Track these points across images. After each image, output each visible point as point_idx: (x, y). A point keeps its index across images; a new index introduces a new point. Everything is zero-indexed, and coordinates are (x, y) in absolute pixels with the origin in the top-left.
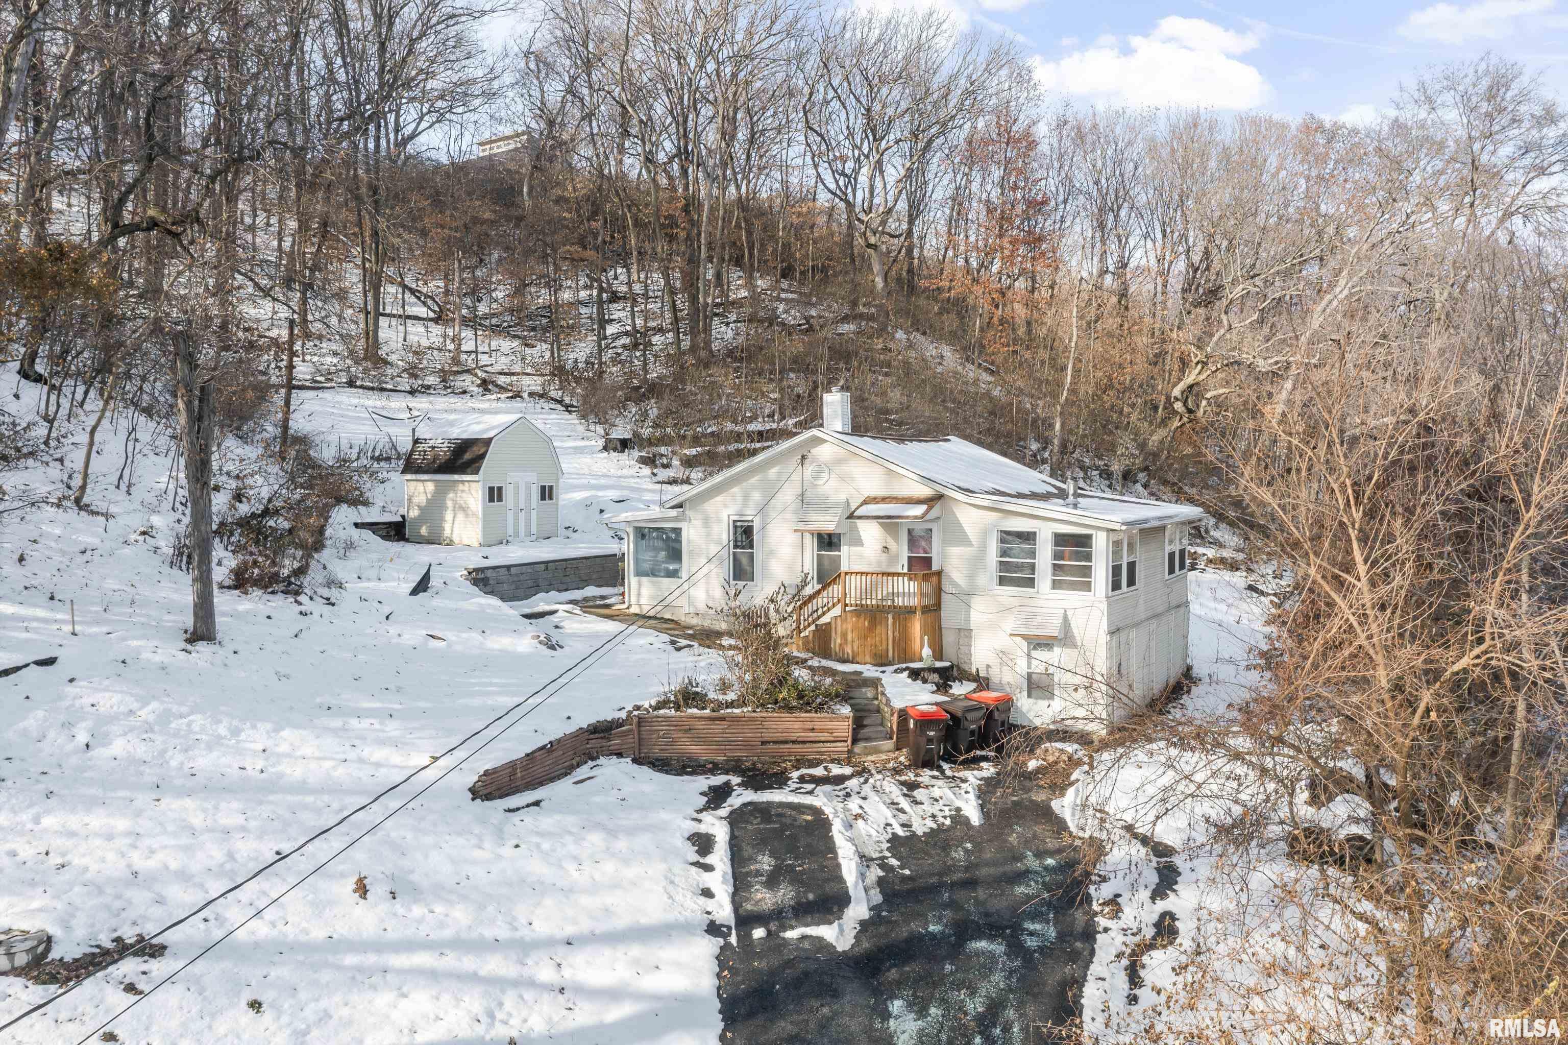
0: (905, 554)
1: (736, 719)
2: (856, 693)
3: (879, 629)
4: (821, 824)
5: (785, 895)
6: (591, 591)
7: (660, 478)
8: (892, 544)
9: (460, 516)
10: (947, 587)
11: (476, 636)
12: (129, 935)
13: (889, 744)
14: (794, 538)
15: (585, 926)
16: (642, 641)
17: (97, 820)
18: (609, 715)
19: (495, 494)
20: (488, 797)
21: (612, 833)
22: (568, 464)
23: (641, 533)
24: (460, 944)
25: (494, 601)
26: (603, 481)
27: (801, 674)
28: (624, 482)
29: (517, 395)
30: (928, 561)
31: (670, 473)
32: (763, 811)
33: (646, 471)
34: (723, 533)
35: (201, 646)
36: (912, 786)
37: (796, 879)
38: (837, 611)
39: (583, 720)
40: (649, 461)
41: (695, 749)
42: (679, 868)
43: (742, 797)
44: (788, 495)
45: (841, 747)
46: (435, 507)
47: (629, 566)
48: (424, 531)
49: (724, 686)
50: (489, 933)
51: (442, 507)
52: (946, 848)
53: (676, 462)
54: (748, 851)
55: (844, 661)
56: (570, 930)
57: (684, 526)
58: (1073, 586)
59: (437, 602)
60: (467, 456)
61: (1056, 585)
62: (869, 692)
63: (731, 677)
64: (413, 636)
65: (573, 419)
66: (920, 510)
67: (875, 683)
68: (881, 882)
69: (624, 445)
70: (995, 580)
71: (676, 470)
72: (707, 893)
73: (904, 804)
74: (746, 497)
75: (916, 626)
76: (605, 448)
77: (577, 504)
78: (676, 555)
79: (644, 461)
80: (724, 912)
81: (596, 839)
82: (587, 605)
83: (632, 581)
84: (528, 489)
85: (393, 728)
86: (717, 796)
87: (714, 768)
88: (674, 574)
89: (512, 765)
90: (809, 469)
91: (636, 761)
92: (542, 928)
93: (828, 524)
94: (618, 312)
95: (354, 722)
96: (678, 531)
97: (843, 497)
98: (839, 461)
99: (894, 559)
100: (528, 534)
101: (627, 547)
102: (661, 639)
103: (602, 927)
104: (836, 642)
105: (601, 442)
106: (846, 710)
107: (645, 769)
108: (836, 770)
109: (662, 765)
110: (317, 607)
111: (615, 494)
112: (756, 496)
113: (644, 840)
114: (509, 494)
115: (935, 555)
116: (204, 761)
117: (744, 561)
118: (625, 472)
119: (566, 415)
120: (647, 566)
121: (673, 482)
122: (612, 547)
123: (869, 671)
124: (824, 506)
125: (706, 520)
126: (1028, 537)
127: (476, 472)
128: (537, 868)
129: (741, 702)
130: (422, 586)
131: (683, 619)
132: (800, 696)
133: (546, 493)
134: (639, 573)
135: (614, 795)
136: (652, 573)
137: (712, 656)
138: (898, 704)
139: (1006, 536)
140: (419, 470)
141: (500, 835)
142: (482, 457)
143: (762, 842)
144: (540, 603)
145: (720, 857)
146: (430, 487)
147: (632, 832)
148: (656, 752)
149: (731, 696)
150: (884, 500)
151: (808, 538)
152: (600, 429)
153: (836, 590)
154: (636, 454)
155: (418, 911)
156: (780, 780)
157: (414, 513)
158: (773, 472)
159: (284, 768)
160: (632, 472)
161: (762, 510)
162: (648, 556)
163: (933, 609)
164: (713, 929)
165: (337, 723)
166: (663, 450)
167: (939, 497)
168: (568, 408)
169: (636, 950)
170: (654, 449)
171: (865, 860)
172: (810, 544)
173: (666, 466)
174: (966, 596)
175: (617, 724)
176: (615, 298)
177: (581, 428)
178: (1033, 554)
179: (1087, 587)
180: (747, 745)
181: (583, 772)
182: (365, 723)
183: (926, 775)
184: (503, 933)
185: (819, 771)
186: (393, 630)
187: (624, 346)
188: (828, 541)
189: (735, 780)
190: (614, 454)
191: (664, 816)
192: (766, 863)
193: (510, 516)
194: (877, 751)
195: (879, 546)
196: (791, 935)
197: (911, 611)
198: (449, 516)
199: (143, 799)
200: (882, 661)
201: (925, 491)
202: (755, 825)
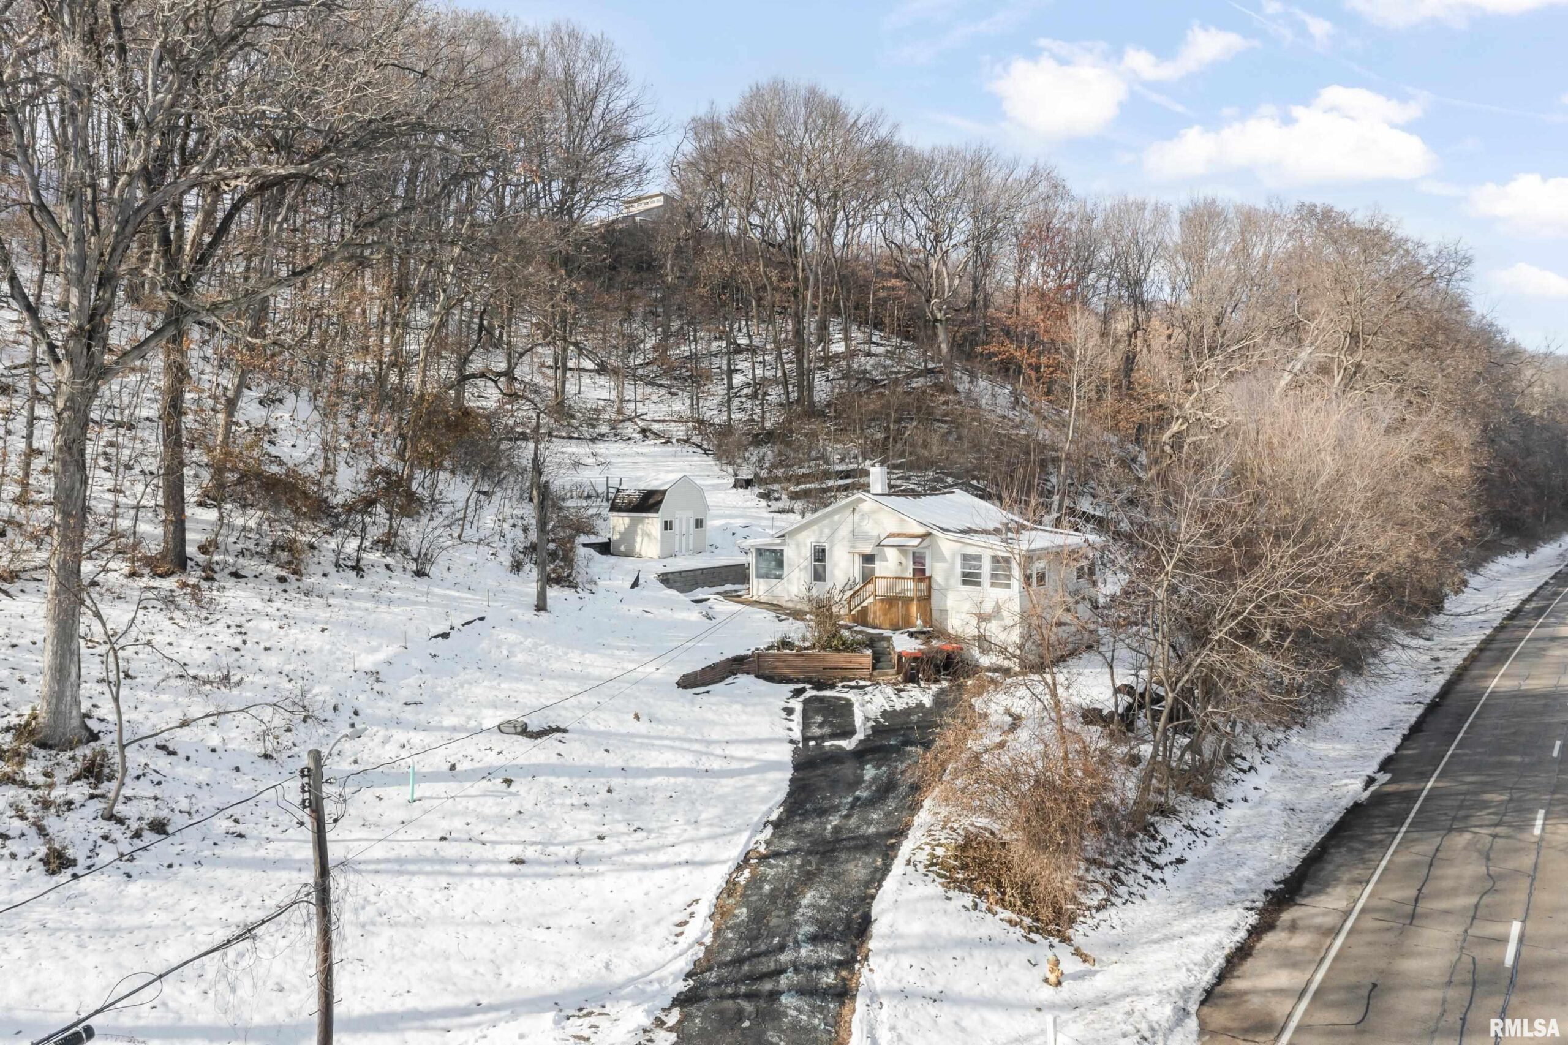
0: (911, 566)
1: (809, 655)
2: (877, 645)
3: (894, 610)
4: (849, 704)
5: (827, 730)
6: (729, 587)
7: (773, 509)
8: (903, 560)
9: (646, 539)
10: (934, 586)
11: (669, 612)
12: (554, 726)
13: (893, 671)
14: (849, 557)
15: (734, 737)
16: (758, 616)
17: (521, 686)
18: (742, 652)
19: (667, 526)
20: (685, 687)
21: (745, 705)
22: (712, 498)
23: (760, 552)
24: (680, 739)
25: (675, 592)
26: (734, 512)
27: (845, 633)
28: (748, 512)
29: (668, 442)
30: (923, 571)
31: (779, 505)
32: (821, 699)
33: (764, 503)
34: (807, 552)
35: (542, 613)
36: (900, 691)
37: (831, 725)
38: (871, 599)
39: (729, 654)
40: (766, 496)
41: (787, 671)
42: (777, 720)
43: (810, 693)
44: (844, 531)
45: (867, 672)
46: (629, 534)
47: (753, 572)
48: (622, 548)
49: (804, 640)
50: (693, 737)
51: (635, 532)
52: (909, 715)
53: (784, 497)
54: (810, 714)
55: (875, 628)
56: (727, 738)
57: (785, 548)
58: (1000, 585)
59: (645, 593)
60: (651, 501)
61: (993, 585)
62: (885, 644)
63: (808, 635)
64: (636, 610)
65: (710, 460)
66: (917, 541)
67: (888, 639)
68: (873, 727)
69: (748, 484)
70: (960, 582)
71: (785, 502)
72: (790, 729)
73: (894, 698)
74: (821, 532)
75: (914, 608)
76: (735, 486)
77: (719, 528)
78: (780, 564)
79: (762, 496)
80: (797, 734)
81: (737, 707)
82: (727, 595)
83: (754, 580)
84: (688, 519)
85: (635, 655)
86: (797, 693)
87: (798, 681)
88: (779, 577)
89: (695, 674)
90: (857, 517)
91: (757, 676)
92: (714, 737)
93: (868, 549)
94: (743, 363)
95: (616, 652)
96: (782, 551)
97: (875, 533)
98: (874, 512)
99: (904, 570)
100: (688, 550)
101: (751, 559)
102: (771, 615)
103: (741, 738)
104: (870, 617)
105: (732, 480)
106: (869, 652)
107: (762, 681)
108: (862, 683)
109: (770, 679)
110: (585, 594)
111: (742, 522)
112: (827, 531)
113: (759, 708)
114: (676, 525)
115: (927, 567)
116: (556, 665)
117: (820, 570)
118: (749, 504)
119: (705, 457)
120: (763, 571)
121: (782, 511)
122: (741, 559)
123: (887, 633)
124: (865, 538)
125: (798, 545)
126: (978, 558)
127: (657, 511)
128: (710, 716)
129: (813, 647)
130: (635, 584)
131: (784, 604)
132: (844, 644)
133: (699, 523)
134: (759, 576)
135: (745, 691)
136: (766, 576)
137: (799, 624)
138: (898, 649)
139: (965, 557)
140: (620, 510)
141: (692, 702)
142: (661, 501)
143: (818, 712)
144: (700, 593)
145: (797, 717)
146: (627, 520)
147: (755, 705)
148: (767, 672)
149: (807, 644)
150: (899, 535)
151: (857, 557)
152: (730, 469)
153: (870, 587)
154: (757, 490)
155: (661, 727)
156: (832, 687)
157: (616, 537)
158: (836, 517)
159: (590, 670)
160: (754, 504)
161: (831, 537)
162: (763, 565)
163: (926, 600)
164: (792, 742)
165: (609, 652)
166: (776, 487)
167: (929, 534)
168: (706, 452)
169: (757, 746)
170: (770, 486)
171: (867, 719)
172: (858, 561)
173: (777, 499)
174: (944, 591)
175: (746, 657)
176: (739, 350)
177: (716, 469)
178: (980, 567)
179: (1008, 586)
180: (815, 669)
181: (729, 680)
182: (622, 652)
183: (910, 686)
184: (699, 737)
185: (853, 683)
186: (625, 607)
187: (746, 396)
188: (869, 559)
189: (808, 686)
190: (740, 490)
191: (771, 700)
192: (819, 719)
193: (677, 538)
194: (886, 674)
195: (896, 562)
196: (827, 744)
197: (911, 599)
198: (639, 539)
199: (536, 679)
200: (895, 628)
201: (921, 530)
202: (817, 704)
